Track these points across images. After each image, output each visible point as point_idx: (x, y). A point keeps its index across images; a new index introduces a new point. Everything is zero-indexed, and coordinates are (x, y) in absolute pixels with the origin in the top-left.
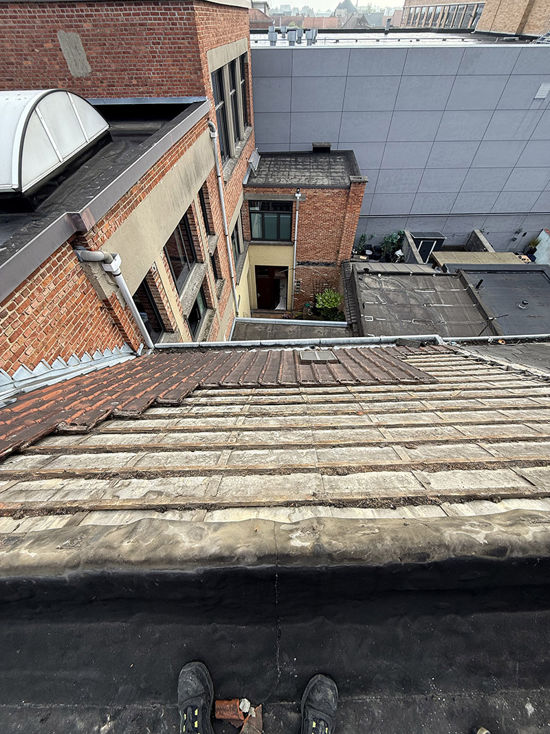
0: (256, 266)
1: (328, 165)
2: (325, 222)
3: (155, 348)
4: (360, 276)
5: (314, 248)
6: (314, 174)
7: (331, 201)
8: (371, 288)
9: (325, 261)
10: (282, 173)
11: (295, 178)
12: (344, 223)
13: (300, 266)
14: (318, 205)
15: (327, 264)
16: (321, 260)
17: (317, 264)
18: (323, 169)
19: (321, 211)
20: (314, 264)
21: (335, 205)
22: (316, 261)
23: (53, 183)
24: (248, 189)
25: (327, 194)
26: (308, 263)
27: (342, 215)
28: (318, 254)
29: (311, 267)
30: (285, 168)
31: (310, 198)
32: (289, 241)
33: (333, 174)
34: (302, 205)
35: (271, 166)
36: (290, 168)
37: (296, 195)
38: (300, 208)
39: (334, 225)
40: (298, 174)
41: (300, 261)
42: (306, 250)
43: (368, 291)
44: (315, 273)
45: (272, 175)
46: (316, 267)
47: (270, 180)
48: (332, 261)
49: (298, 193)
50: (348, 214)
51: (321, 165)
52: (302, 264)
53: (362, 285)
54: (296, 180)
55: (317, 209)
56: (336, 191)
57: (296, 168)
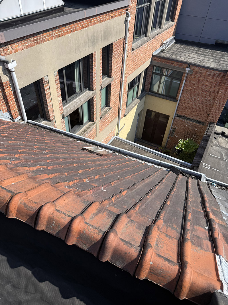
0: (147, 110)
1: (221, 56)
2: (204, 92)
3: (28, 122)
4: (216, 136)
5: (191, 108)
6: (207, 59)
7: (211, 78)
8: (220, 146)
9: (197, 119)
10: (185, 53)
11: (192, 58)
12: (217, 96)
13: (178, 118)
14: (201, 79)
15: (199, 122)
16: (194, 118)
17: (191, 120)
18: (216, 57)
19: (202, 84)
20: (188, 119)
21: (213, 81)
22: (191, 117)
23: (12, 23)
24: (155, 58)
25: (209, 73)
26: (185, 118)
27: (217, 90)
28: (193, 113)
29: (186, 121)
30: (189, 51)
31: (196, 73)
32: (174, 99)
33: (221, 62)
34: (189, 76)
35: (180, 48)
36: (192, 52)
37: (187, 69)
38: (187, 78)
39: (209, 96)
40: (196, 56)
41: (179, 114)
42: (186, 108)
43: (217, 148)
44: (188, 125)
45: (177, 54)
46: (190, 122)
47: (174, 56)
48: (203, 121)
49: (188, 68)
50: (221, 90)
51: (216, 55)
52: (180, 117)
53: (215, 142)
54: (192, 60)
55: (199, 81)
56: (216, 72)
57: (196, 53)
